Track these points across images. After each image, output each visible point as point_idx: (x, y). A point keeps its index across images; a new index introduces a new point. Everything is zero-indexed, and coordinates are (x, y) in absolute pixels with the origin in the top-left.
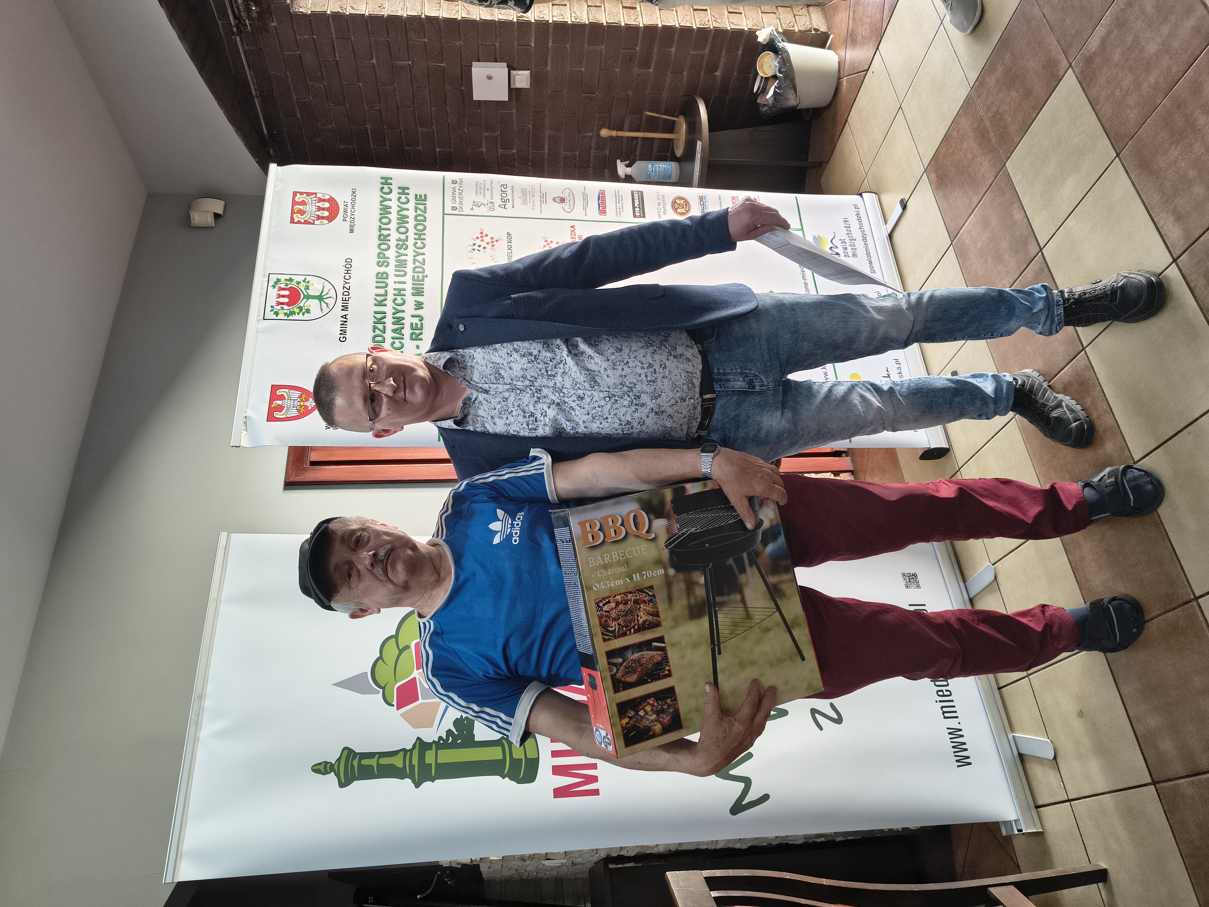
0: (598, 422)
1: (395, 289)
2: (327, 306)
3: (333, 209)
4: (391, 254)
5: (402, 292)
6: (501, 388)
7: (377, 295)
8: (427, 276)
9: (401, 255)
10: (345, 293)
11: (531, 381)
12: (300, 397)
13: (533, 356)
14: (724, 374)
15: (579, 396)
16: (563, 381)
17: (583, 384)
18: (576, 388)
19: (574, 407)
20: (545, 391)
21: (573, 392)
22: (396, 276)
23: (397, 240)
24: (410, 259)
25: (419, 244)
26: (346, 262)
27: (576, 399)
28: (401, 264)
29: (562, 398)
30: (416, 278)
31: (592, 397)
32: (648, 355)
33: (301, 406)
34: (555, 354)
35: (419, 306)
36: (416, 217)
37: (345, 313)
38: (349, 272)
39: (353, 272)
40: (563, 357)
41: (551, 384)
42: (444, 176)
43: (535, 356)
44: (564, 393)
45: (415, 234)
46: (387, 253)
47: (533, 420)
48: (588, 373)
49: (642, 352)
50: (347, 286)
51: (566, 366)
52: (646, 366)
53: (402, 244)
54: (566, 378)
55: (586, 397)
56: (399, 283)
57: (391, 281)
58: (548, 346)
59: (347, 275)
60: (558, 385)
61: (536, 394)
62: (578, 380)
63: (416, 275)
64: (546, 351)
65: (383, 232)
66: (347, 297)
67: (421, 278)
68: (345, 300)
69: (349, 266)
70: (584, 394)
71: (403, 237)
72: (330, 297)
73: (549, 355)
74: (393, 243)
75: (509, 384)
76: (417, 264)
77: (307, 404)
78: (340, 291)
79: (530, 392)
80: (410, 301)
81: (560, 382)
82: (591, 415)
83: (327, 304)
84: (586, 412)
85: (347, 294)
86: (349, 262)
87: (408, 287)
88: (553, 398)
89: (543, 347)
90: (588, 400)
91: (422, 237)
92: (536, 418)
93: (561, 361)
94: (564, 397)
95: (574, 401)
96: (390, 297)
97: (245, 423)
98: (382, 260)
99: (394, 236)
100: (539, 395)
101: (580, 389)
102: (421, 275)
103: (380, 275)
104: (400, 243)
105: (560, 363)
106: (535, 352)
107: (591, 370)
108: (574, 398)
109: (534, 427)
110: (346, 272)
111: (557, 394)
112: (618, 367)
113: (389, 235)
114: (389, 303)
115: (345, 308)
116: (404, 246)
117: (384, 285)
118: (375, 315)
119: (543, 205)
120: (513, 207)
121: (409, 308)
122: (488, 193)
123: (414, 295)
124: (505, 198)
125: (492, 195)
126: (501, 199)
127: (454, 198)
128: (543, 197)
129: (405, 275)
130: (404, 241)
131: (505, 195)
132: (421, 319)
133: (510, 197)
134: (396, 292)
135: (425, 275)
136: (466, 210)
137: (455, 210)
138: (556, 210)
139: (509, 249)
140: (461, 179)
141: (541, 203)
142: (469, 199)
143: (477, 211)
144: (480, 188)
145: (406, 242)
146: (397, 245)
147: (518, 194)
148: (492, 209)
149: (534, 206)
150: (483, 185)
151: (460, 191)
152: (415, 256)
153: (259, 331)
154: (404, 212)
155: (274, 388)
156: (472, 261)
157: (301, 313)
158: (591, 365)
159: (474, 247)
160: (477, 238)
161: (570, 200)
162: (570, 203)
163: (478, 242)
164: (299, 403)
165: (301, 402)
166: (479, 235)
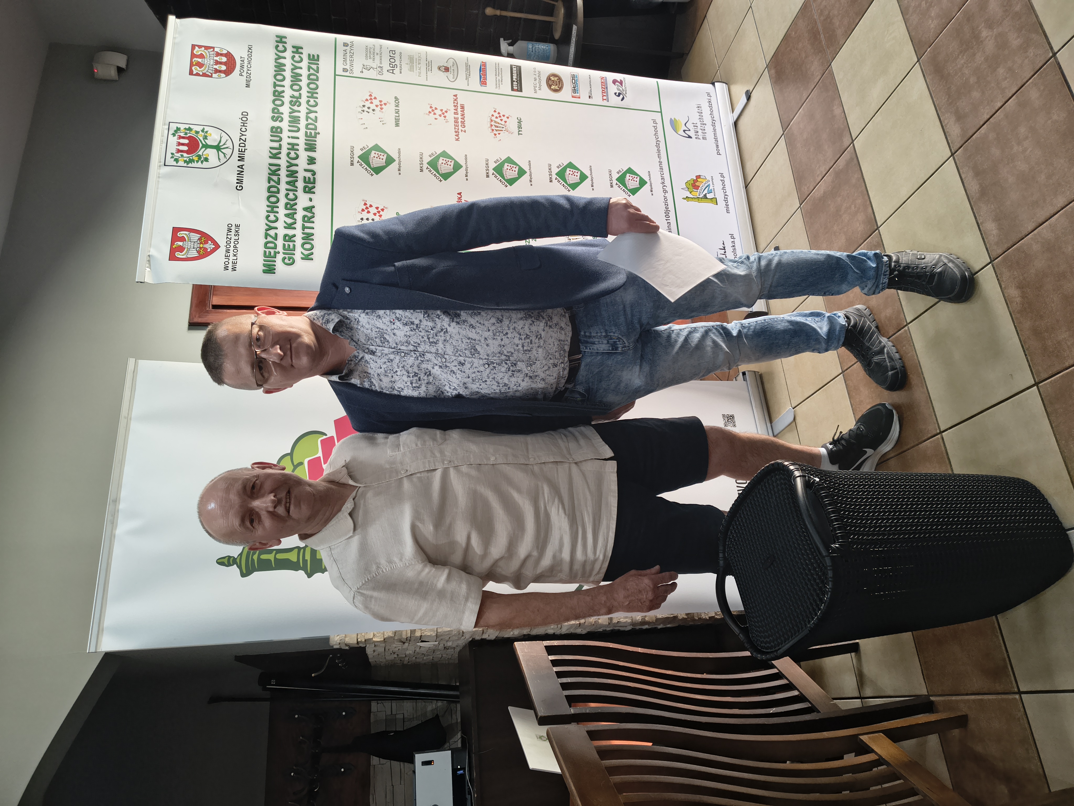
0: (478, 384)
1: (289, 144)
2: (225, 156)
3: (230, 63)
4: (285, 110)
5: (296, 147)
6: (386, 350)
7: (271, 148)
8: (319, 134)
9: (295, 111)
10: (241, 145)
11: (414, 346)
12: (200, 239)
13: (415, 325)
14: (590, 337)
15: (460, 362)
16: (445, 348)
17: (464, 351)
18: (457, 355)
19: (455, 371)
20: (428, 356)
21: (454, 358)
22: (289, 131)
23: (291, 97)
24: (302, 115)
25: (312, 102)
26: (242, 115)
27: (457, 365)
28: (294, 120)
29: (444, 363)
30: (308, 134)
31: (472, 363)
32: (526, 327)
33: (200, 248)
35: (312, 161)
36: (309, 76)
37: (241, 163)
38: (245, 125)
39: (249, 125)
40: (443, 326)
41: (433, 350)
42: (336, 39)
43: (417, 325)
44: (446, 359)
45: (308, 92)
46: (281, 109)
47: (416, 380)
48: (469, 341)
49: (521, 323)
50: (243, 138)
51: (447, 334)
52: (523, 337)
53: (295, 101)
54: (448, 346)
55: (466, 363)
56: (293, 138)
57: (285, 135)
58: (428, 316)
59: (244, 128)
60: (440, 351)
61: (419, 358)
62: (459, 348)
63: (308, 131)
64: (427, 320)
65: (278, 88)
66: (243, 148)
67: (313, 134)
68: (242, 151)
69: (245, 119)
70: (464, 360)
71: (296, 94)
72: (227, 148)
73: (430, 324)
74: (287, 99)
75: (394, 348)
76: (310, 121)
77: (207, 246)
78: (237, 143)
79: (414, 356)
80: (304, 155)
81: (442, 349)
82: (471, 378)
83: (224, 154)
84: (466, 375)
85: (243, 145)
86: (245, 115)
87: (302, 143)
88: (436, 362)
89: (424, 317)
90: (468, 365)
91: (315, 95)
92: (420, 378)
93: (442, 330)
94: (445, 362)
95: (456, 366)
96: (284, 151)
97: (149, 261)
98: (276, 115)
99: (288, 93)
100: (422, 359)
101: (461, 356)
102: (313, 132)
103: (274, 130)
104: (294, 100)
105: (440, 332)
106: (417, 322)
107: (472, 339)
108: (456, 363)
109: (418, 385)
110: (242, 124)
111: (439, 358)
112: (498, 337)
113: (283, 92)
114: (283, 155)
115: (241, 159)
116: (298, 103)
117: (278, 139)
118: (270, 167)
119: (429, 73)
120: (401, 73)
121: (302, 162)
122: (377, 58)
123: (306, 150)
124: (394, 64)
125: (381, 59)
126: (390, 64)
127: (345, 60)
128: (429, 65)
129: (298, 130)
130: (297, 98)
131: (393, 61)
132: (314, 174)
133: (397, 63)
134: (290, 147)
135: (317, 132)
136: (357, 73)
137: (346, 72)
138: (440, 78)
139: (397, 113)
140: (352, 42)
141: (427, 71)
142: (359, 62)
143: (366, 74)
144: (370, 52)
145: (299, 100)
146: (291, 102)
147: (405, 61)
148: (381, 73)
149: (420, 73)
150: (372, 49)
151: (351, 54)
152: (307, 113)
153: (160, 176)
154: (298, 71)
155: (176, 230)
156: (362, 122)
157: (200, 161)
158: (472, 334)
159: (364, 109)
160: (367, 100)
161: (453, 70)
162: (453, 72)
163: (368, 104)
164: (198, 245)
165: (200, 244)
166: (369, 98)
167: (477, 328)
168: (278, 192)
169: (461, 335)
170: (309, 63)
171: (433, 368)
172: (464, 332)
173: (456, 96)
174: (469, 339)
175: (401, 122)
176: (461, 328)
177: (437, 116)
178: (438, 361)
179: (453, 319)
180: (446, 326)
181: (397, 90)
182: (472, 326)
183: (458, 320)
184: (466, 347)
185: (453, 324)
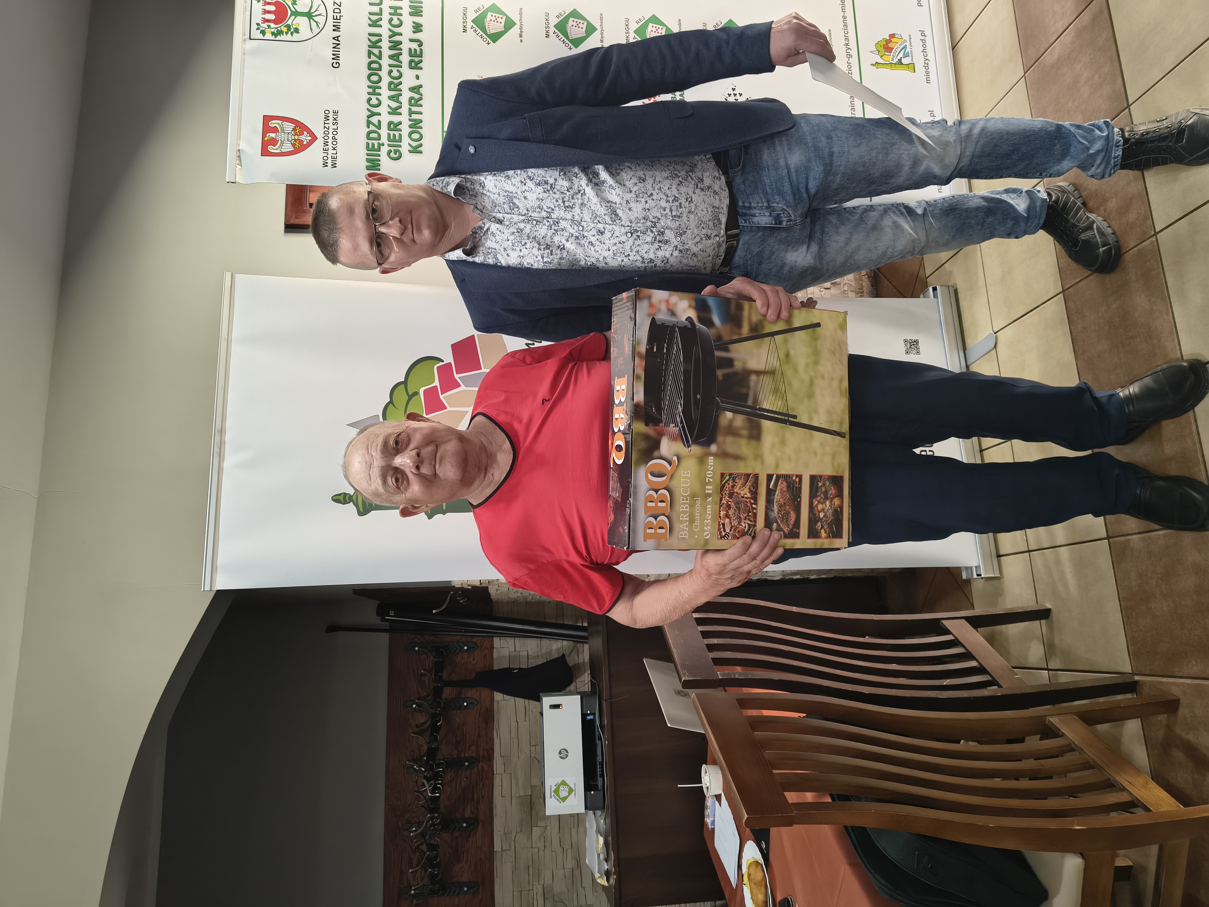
0: (620, 259)
1: (390, 7)
2: (317, 25)
5: (399, 11)
6: (516, 218)
7: (370, 13)
10: (336, 11)
11: (547, 212)
12: (294, 129)
13: (549, 185)
14: (750, 208)
15: (599, 230)
16: (581, 213)
17: (603, 217)
18: (596, 221)
19: (594, 242)
20: (563, 224)
21: (592, 225)
27: (596, 234)
29: (581, 232)
31: (613, 232)
32: (674, 187)
33: (295, 140)
34: (572, 183)
35: (418, 28)
37: (336, 34)
40: (581, 186)
41: (569, 216)
43: (552, 185)
44: (583, 227)
47: (548, 253)
48: (609, 205)
49: (667, 183)
51: (584, 197)
52: (671, 199)
54: (585, 211)
55: (606, 231)
58: (565, 174)
60: (577, 217)
61: (553, 227)
62: (598, 213)
64: (563, 179)
66: (338, 15)
68: (337, 19)
70: (604, 228)
72: (320, 15)
73: (566, 184)
75: (524, 215)
77: (302, 138)
78: (330, 8)
79: (547, 224)
80: (408, 21)
81: (579, 214)
82: (611, 251)
83: (317, 22)
84: (606, 247)
87: (405, 5)
88: (572, 231)
89: (559, 175)
90: (608, 235)
92: (552, 251)
93: (579, 191)
94: (582, 230)
95: (594, 235)
96: (386, 17)
97: (239, 157)
100: (556, 228)
101: (600, 223)
105: (577, 193)
106: (551, 181)
107: (612, 202)
108: (594, 232)
109: (549, 260)
111: (576, 227)
112: (642, 199)
114: (385, 22)
115: (337, 28)
118: (370, 37)
121: (407, 30)
123: (411, 14)
132: (421, 44)
134: (392, 11)
153: (246, 52)
155: (267, 119)
157: (290, 33)
164: (293, 136)
165: (295, 135)
168: (380, 68)
171: (568, 240)
174: (608, 202)
178: (574, 230)
184: (605, 212)
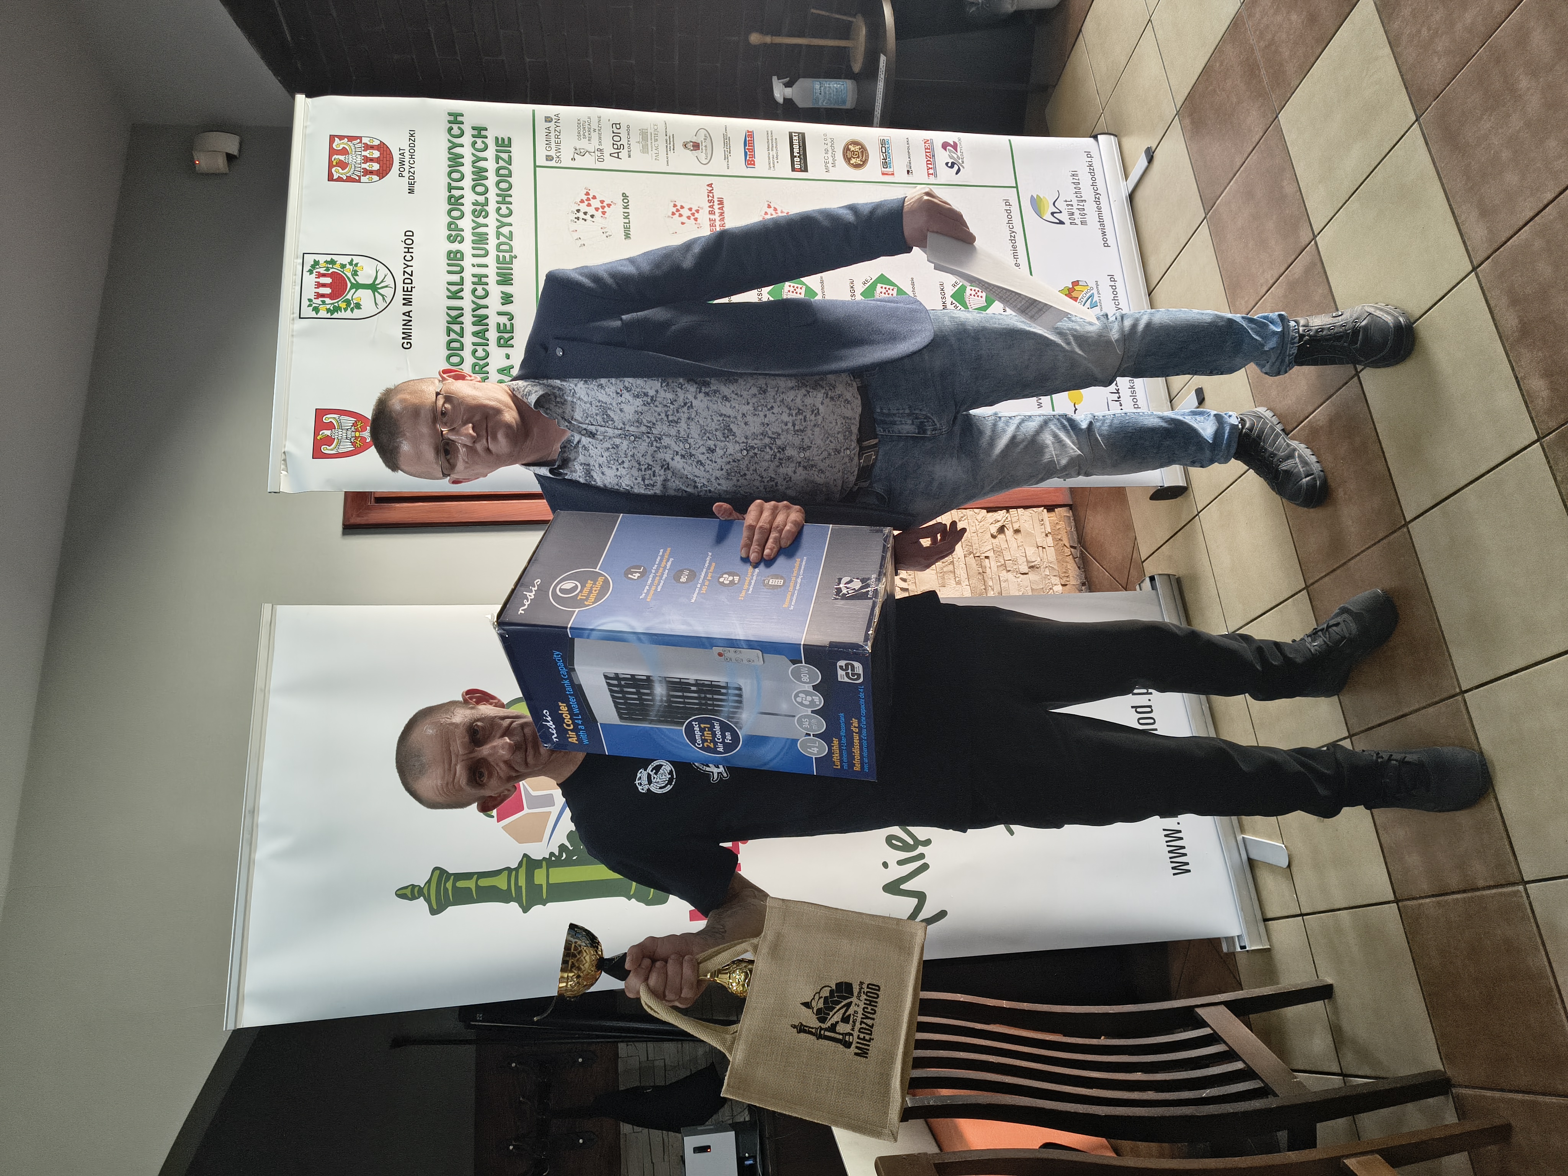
0: (735, 479)
1: (474, 276)
2: (384, 299)
3: (385, 160)
4: (466, 224)
5: (484, 280)
6: (610, 432)
7: (449, 284)
8: (516, 257)
9: (480, 225)
10: (406, 281)
11: (648, 427)
12: (355, 425)
13: (649, 398)
14: (889, 415)
15: (710, 448)
16: (689, 429)
17: (714, 433)
18: (705, 438)
19: (703, 461)
20: (666, 441)
21: (701, 443)
22: (474, 256)
23: (473, 204)
24: (491, 231)
25: (504, 211)
26: (406, 236)
27: (705, 452)
28: (480, 239)
29: (688, 451)
30: (501, 260)
31: (725, 448)
32: (799, 399)
33: (356, 438)
34: (677, 395)
35: (507, 299)
36: (498, 170)
37: (407, 308)
38: (411, 251)
39: (415, 251)
40: (687, 398)
41: (673, 432)
42: (534, 111)
43: (652, 397)
44: (690, 444)
45: (498, 195)
46: (461, 223)
47: (650, 474)
48: (720, 419)
49: (792, 394)
50: (409, 270)
51: (691, 410)
52: (794, 413)
53: (480, 210)
54: (693, 426)
55: (717, 449)
56: (479, 266)
57: (468, 262)
58: (668, 385)
59: (408, 255)
60: (682, 433)
61: (655, 444)
62: (708, 429)
63: (501, 255)
64: (665, 391)
65: (454, 192)
66: (410, 286)
67: (508, 259)
68: (407, 291)
69: (410, 242)
70: (715, 445)
71: (481, 199)
72: (387, 286)
73: (669, 396)
74: (468, 208)
76: (502, 239)
77: (364, 434)
78: (400, 278)
79: (647, 440)
80: (495, 291)
81: (685, 430)
82: (724, 470)
83: (383, 295)
84: (718, 466)
85: (409, 281)
86: (409, 236)
87: (492, 272)
88: (677, 449)
89: (661, 387)
90: (720, 452)
91: (508, 199)
92: (655, 471)
93: (685, 404)
94: (690, 447)
95: (703, 454)
96: (468, 287)
98: (454, 233)
99: (469, 198)
100: (658, 445)
101: (710, 440)
102: (507, 255)
103: (452, 255)
104: (478, 208)
105: (683, 407)
106: (652, 393)
107: (725, 415)
108: (703, 450)
109: (652, 482)
110: (406, 250)
111: (681, 444)
112: (760, 413)
113: (462, 197)
114: (467, 293)
115: (407, 302)
116: (483, 213)
117: (457, 269)
118: (449, 312)
119: (671, 154)
120: (629, 156)
121: (494, 303)
122: (595, 136)
123: (499, 283)
124: (619, 144)
125: (600, 138)
126: (613, 144)
127: (548, 144)
128: (670, 142)
129: (486, 255)
130: (483, 205)
131: (618, 139)
132: (511, 318)
133: (624, 141)
134: (476, 280)
135: (513, 254)
136: (566, 161)
137: (551, 160)
138: (686, 160)
139: (626, 218)
140: (557, 115)
141: (667, 151)
142: (569, 143)
143: (580, 162)
144: (584, 128)
145: (485, 207)
146: (474, 211)
147: (635, 138)
148: (601, 159)
149: (657, 154)
150: (587, 123)
151: (557, 133)
152: (498, 228)
153: (294, 333)
154: (481, 164)
155: (320, 413)
156: (576, 236)
157: (349, 309)
158: (726, 409)
159: (578, 215)
160: (582, 201)
161: (706, 146)
162: (706, 150)
163: (583, 207)
164: (353, 433)
165: (355, 432)
166: (585, 198)
167: (732, 400)
168: (462, 348)
169: (710, 411)
170: (497, 151)
171: (673, 459)
172: (715, 407)
173: (710, 185)
174: (721, 415)
175: (632, 232)
176: (711, 401)
177: (684, 219)
178: (679, 447)
179: (701, 389)
180: (691, 397)
181: (626, 184)
182: (726, 398)
183: (707, 390)
184: (717, 427)
185: (701, 396)
